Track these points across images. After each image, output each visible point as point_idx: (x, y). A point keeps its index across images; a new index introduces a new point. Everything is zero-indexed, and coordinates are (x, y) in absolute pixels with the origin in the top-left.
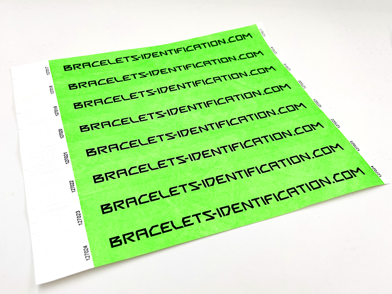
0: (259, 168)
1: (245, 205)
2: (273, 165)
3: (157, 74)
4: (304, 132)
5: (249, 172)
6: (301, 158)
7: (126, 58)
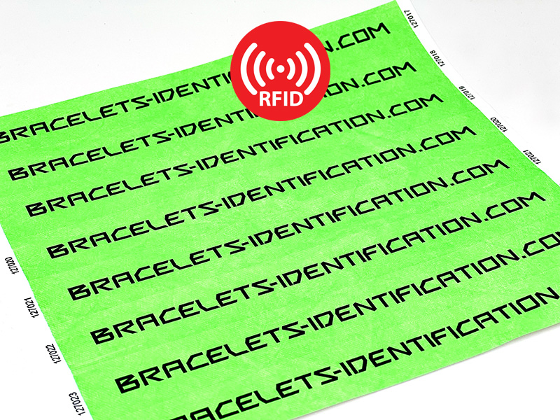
0: (418, 286)
1: (395, 352)
2: (446, 278)
3: (193, 132)
4: (504, 214)
5: (399, 295)
6: (500, 260)
7: (122, 103)
